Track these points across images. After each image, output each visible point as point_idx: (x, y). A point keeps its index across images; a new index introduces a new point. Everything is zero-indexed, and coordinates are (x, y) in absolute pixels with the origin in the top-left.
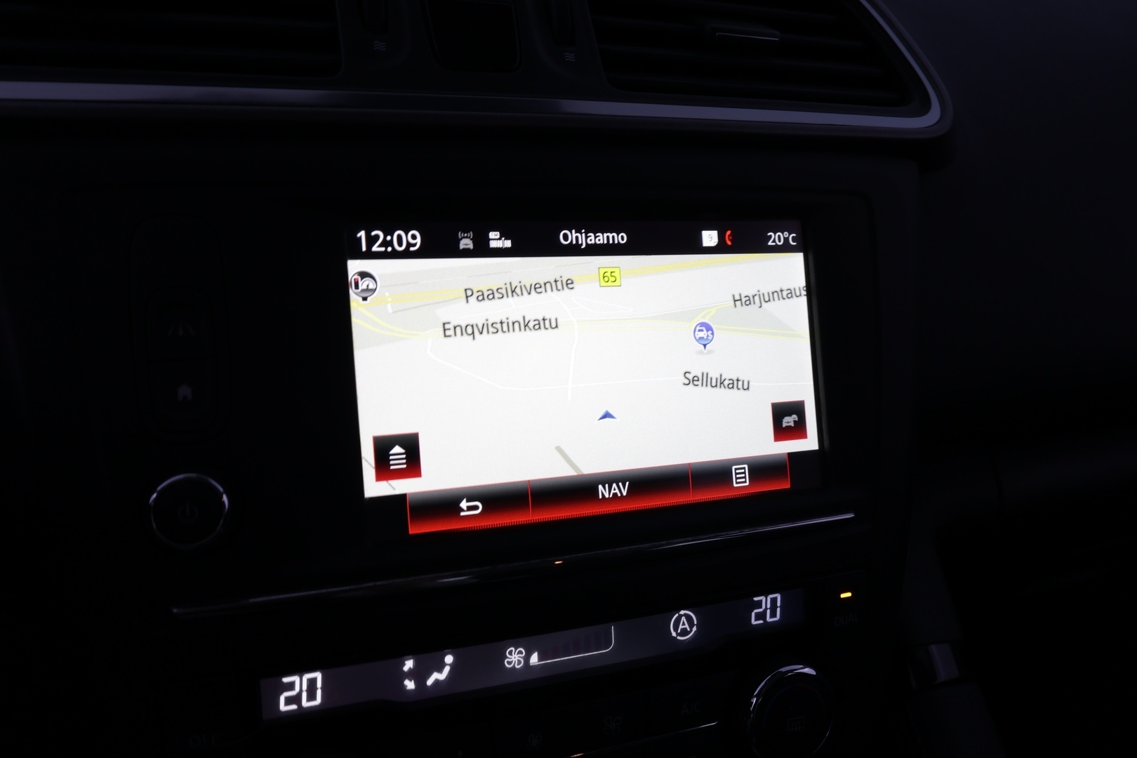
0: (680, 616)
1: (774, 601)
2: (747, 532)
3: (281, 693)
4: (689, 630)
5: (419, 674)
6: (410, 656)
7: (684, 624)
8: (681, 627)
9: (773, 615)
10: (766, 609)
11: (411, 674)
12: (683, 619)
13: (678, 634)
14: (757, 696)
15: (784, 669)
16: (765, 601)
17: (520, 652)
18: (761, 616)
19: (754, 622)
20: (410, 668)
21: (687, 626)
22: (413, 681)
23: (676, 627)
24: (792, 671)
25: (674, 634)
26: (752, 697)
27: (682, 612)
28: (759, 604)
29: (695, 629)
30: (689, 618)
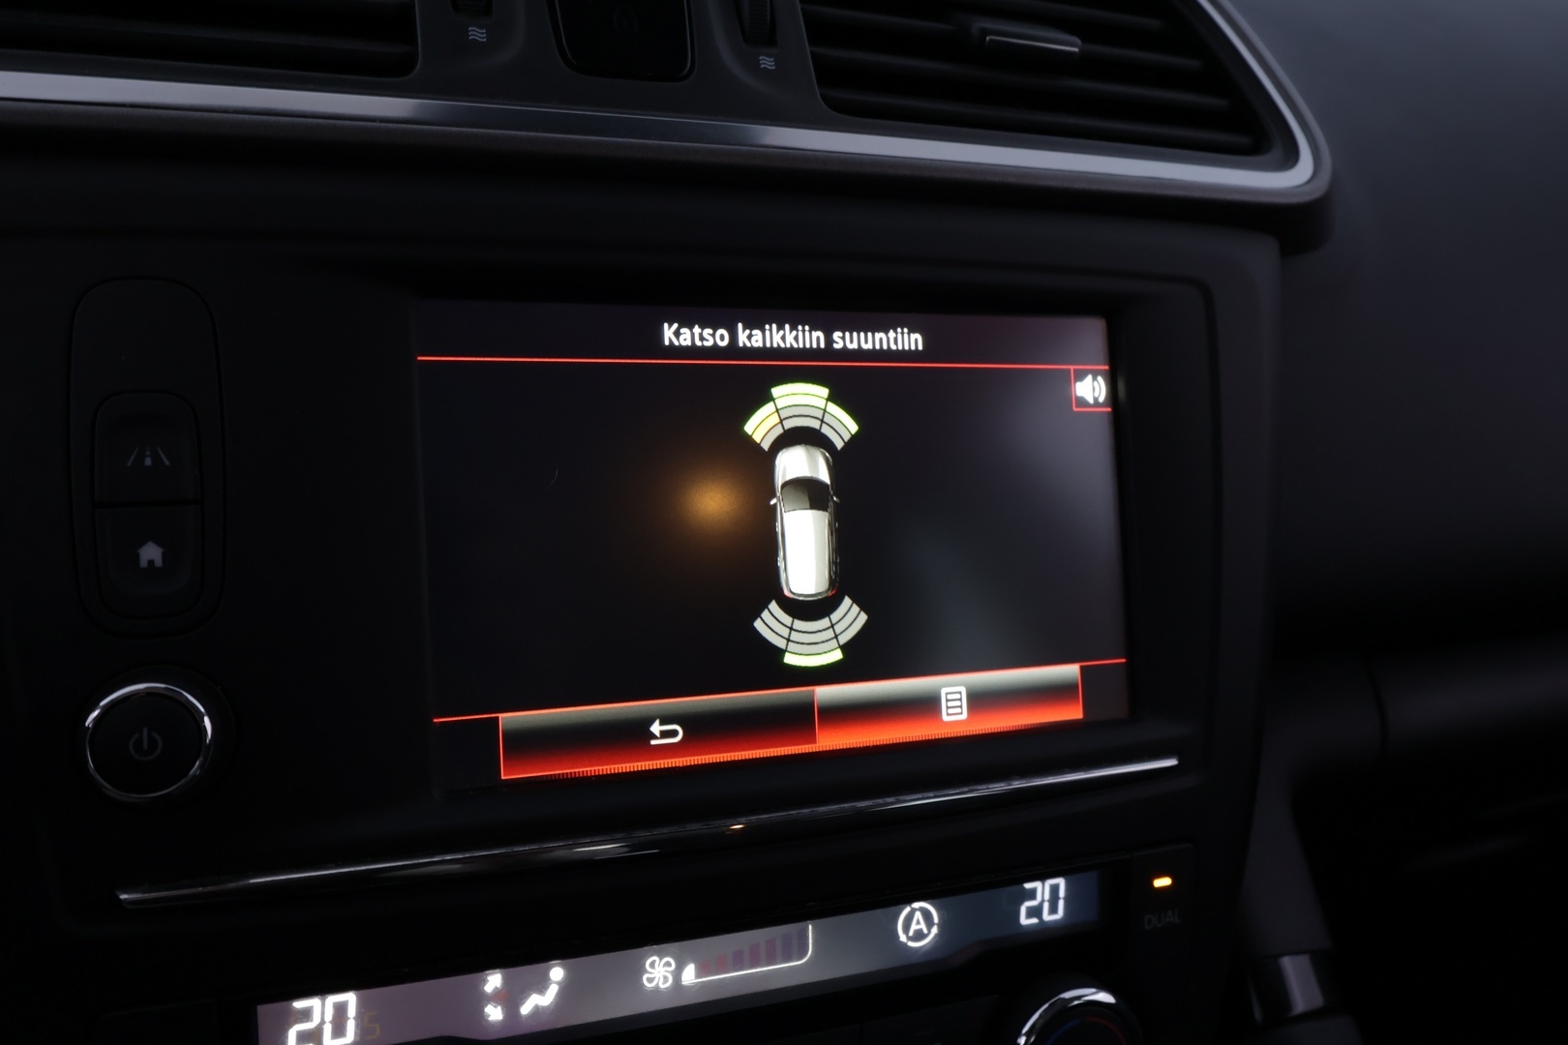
0: (913, 911)
1: (1055, 889)
2: (1017, 784)
3: (290, 1026)
4: (925, 931)
5: (510, 999)
6: (498, 970)
7: (918, 923)
8: (914, 927)
9: (1053, 910)
10: (1043, 901)
11: (498, 997)
12: (918, 915)
13: (910, 939)
14: (1028, 1034)
15: (1067, 995)
16: (1042, 889)
17: (668, 964)
18: (1035, 912)
19: (1024, 921)
20: (496, 988)
21: (923, 926)
22: (499, 1008)
23: (907, 927)
24: (1078, 998)
25: (903, 938)
26: (1019, 1035)
27: (916, 905)
28: (1032, 894)
29: (935, 930)
30: (927, 915)
